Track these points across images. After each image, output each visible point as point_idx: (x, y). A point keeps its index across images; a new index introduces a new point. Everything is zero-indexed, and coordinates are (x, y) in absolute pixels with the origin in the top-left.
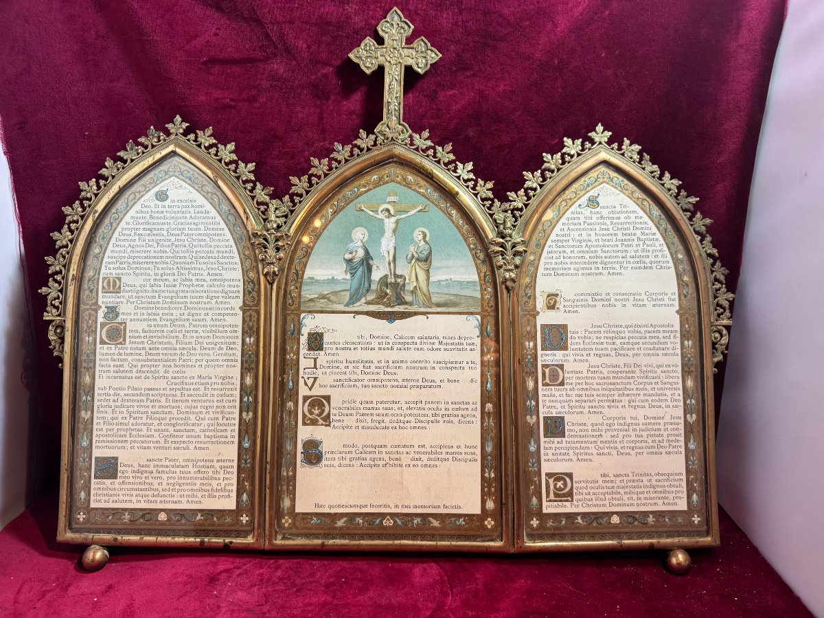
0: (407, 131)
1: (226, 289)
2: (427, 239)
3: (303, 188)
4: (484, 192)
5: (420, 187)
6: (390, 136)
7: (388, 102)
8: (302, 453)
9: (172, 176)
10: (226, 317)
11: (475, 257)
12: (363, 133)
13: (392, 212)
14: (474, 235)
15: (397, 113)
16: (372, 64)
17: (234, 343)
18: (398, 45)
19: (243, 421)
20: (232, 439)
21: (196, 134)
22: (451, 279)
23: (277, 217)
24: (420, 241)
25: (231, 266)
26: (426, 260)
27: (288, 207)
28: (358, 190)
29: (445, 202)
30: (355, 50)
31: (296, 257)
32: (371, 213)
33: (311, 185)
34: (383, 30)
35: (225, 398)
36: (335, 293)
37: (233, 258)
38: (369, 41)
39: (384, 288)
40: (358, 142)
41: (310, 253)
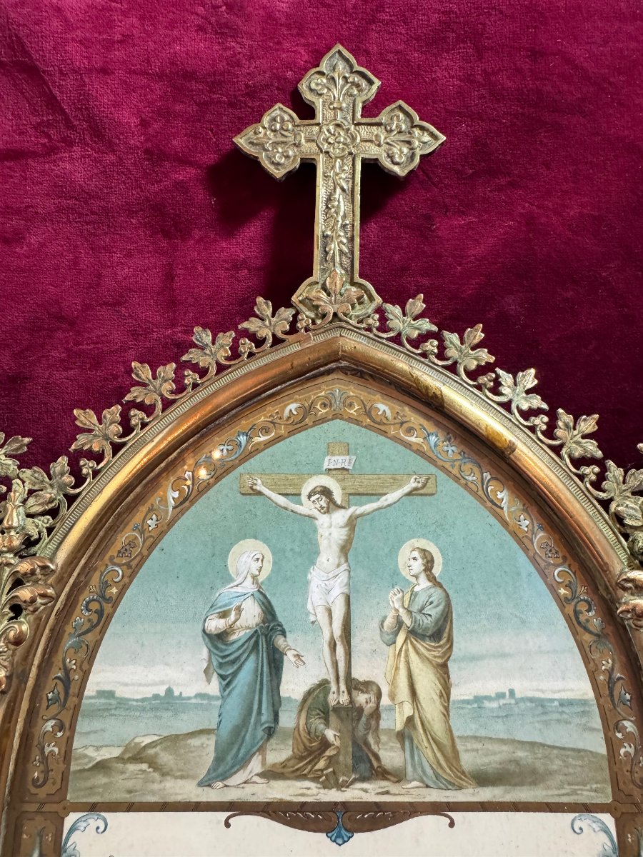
0: (371, 299)
2: (437, 570)
3: (106, 437)
4: (578, 443)
5: (410, 431)
6: (331, 310)
7: (325, 237)
11: (575, 624)
12: (263, 306)
13: (338, 497)
14: (565, 558)
15: (346, 261)
16: (287, 157)
18: (345, 118)
22: (512, 692)
23: (29, 516)
24: (416, 577)
26: (436, 636)
27: (62, 487)
28: (249, 439)
29: (476, 469)
30: (249, 132)
31: (69, 629)
32: (282, 500)
33: (128, 430)
34: (311, 90)
36: (173, 741)
38: (280, 113)
39: (318, 724)
40: (252, 325)
41: (110, 617)
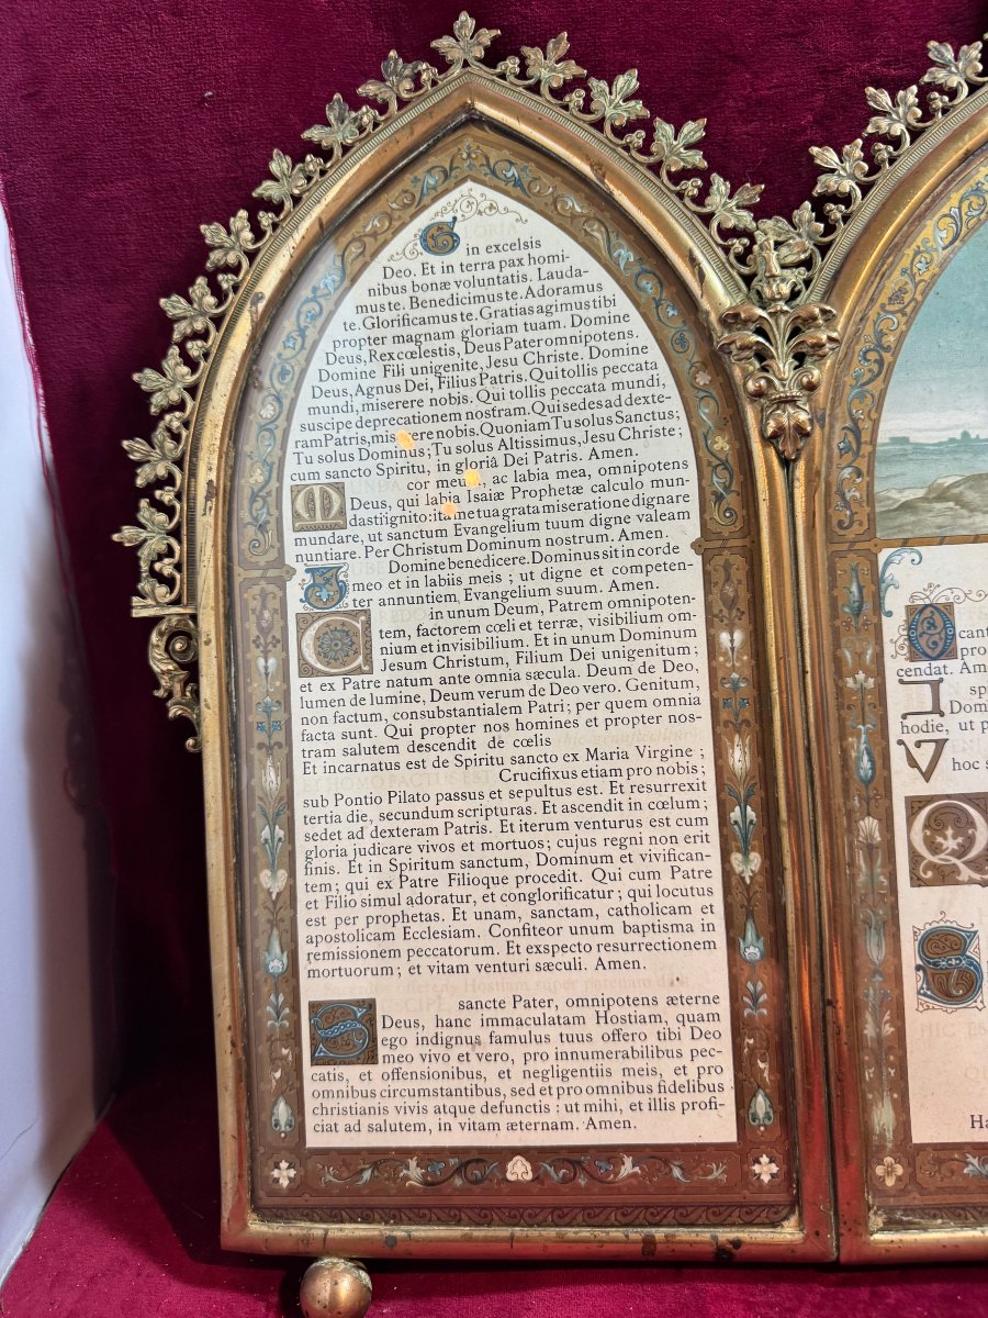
1: (649, 492)
3: (851, 177)
8: (918, 968)
9: (463, 180)
10: (653, 576)
17: (685, 650)
19: (734, 881)
20: (707, 936)
21: (523, 59)
23: (784, 267)
25: (658, 424)
27: (810, 235)
31: (849, 380)
33: (874, 167)
35: (674, 814)
36: (976, 481)
37: (661, 399)
41: (892, 365)
